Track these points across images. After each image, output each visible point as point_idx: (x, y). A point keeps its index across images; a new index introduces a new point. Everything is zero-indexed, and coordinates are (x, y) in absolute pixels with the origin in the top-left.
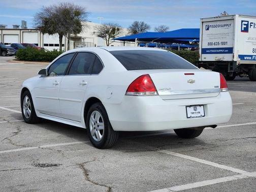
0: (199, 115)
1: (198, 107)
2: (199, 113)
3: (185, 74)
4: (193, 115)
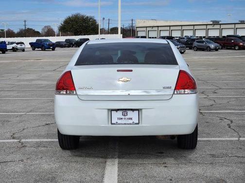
0: (131, 122)
1: (129, 112)
2: (131, 119)
3: (118, 71)
4: (119, 121)
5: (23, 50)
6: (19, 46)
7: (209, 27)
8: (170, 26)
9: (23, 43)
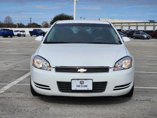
5: (24, 36)
6: (22, 33)
7: (146, 24)
8: (122, 23)
9: (24, 31)
